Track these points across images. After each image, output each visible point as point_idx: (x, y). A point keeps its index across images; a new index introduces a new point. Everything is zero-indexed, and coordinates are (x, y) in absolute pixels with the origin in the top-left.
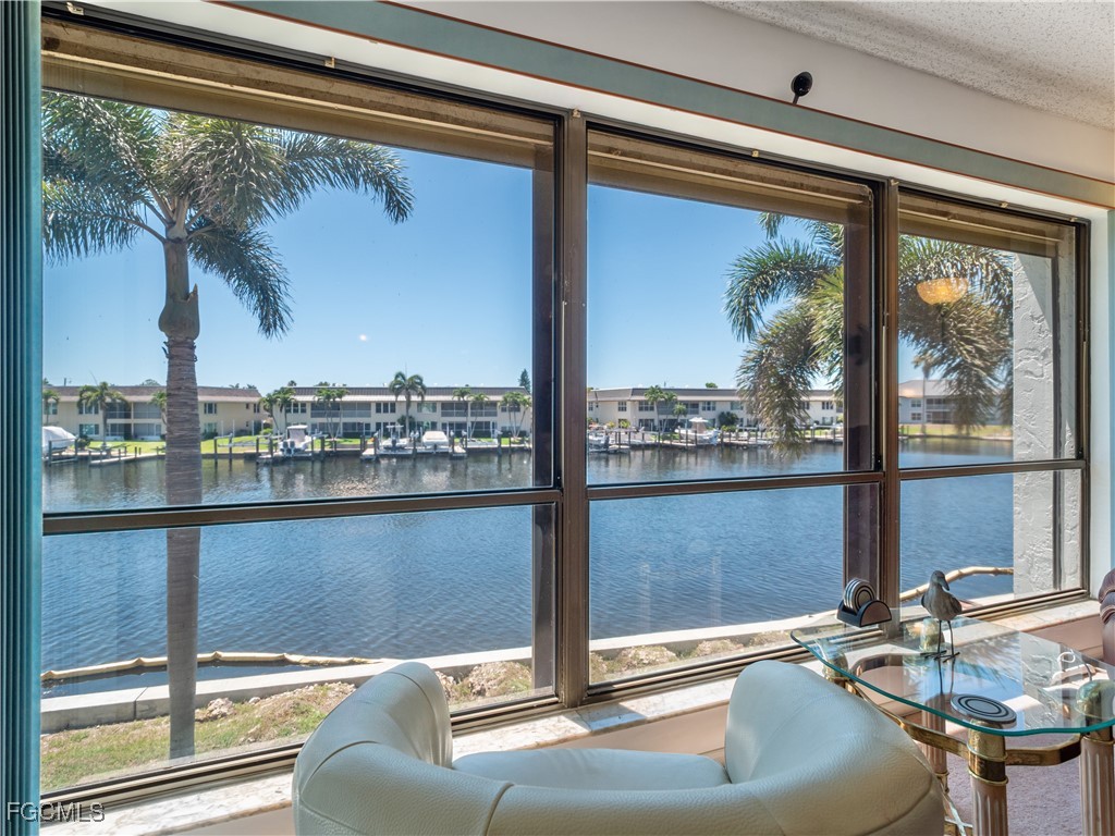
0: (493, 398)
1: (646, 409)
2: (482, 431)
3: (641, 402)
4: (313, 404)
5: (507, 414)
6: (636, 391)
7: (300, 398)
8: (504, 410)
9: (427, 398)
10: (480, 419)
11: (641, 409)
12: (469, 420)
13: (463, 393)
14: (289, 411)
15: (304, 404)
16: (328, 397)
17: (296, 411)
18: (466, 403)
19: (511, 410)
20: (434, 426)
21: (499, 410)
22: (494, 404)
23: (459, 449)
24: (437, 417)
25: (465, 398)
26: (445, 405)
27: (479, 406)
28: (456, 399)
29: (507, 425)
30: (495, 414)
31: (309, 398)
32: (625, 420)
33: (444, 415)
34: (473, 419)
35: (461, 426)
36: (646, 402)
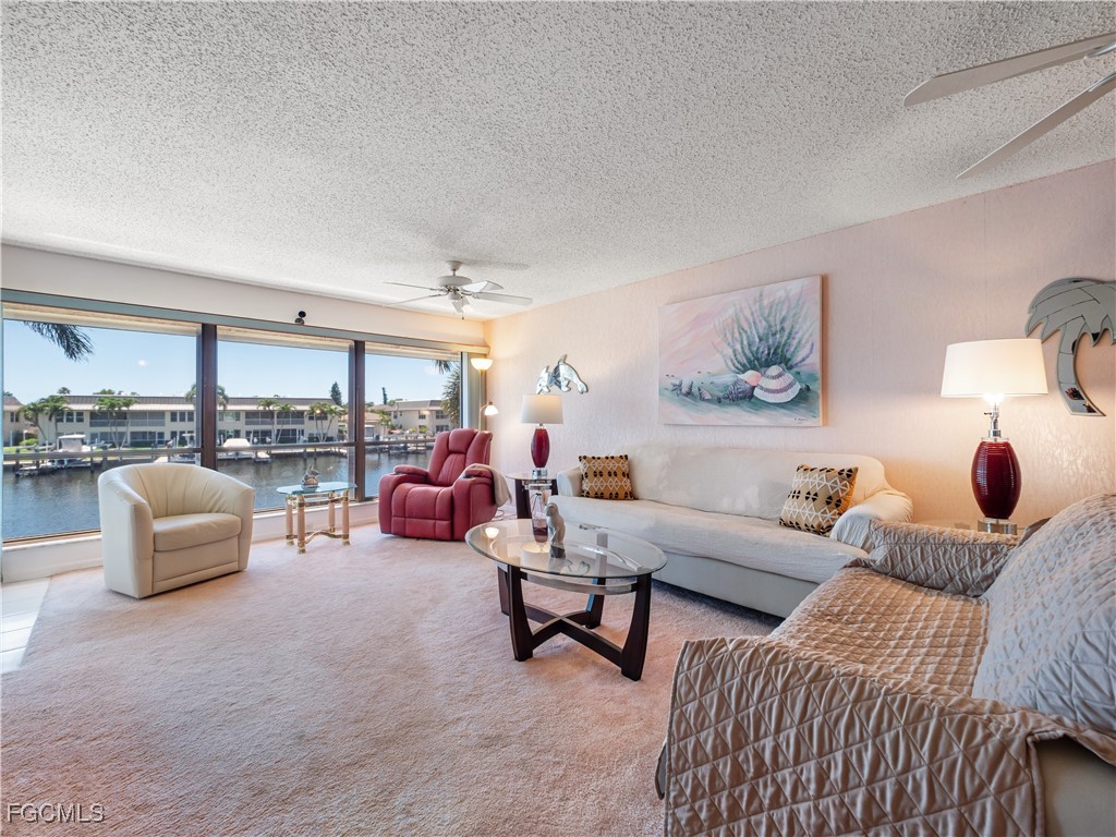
0: (299, 408)
1: (442, 417)
2: (287, 437)
3: (437, 412)
4: (93, 414)
5: (314, 422)
6: (433, 403)
7: (75, 407)
8: (311, 418)
9: (229, 407)
10: (286, 427)
11: (437, 417)
12: (275, 427)
13: (268, 402)
14: (61, 420)
15: (80, 413)
16: (113, 406)
17: (68, 420)
18: (272, 412)
19: (318, 418)
20: (237, 434)
21: (306, 419)
22: (301, 414)
23: (263, 455)
24: (242, 426)
25: (271, 408)
26: (249, 414)
27: (285, 414)
28: (261, 408)
29: (315, 432)
30: (303, 423)
31: (89, 407)
32: (424, 427)
33: (247, 423)
34: (280, 427)
35: (267, 433)
36: (442, 412)
